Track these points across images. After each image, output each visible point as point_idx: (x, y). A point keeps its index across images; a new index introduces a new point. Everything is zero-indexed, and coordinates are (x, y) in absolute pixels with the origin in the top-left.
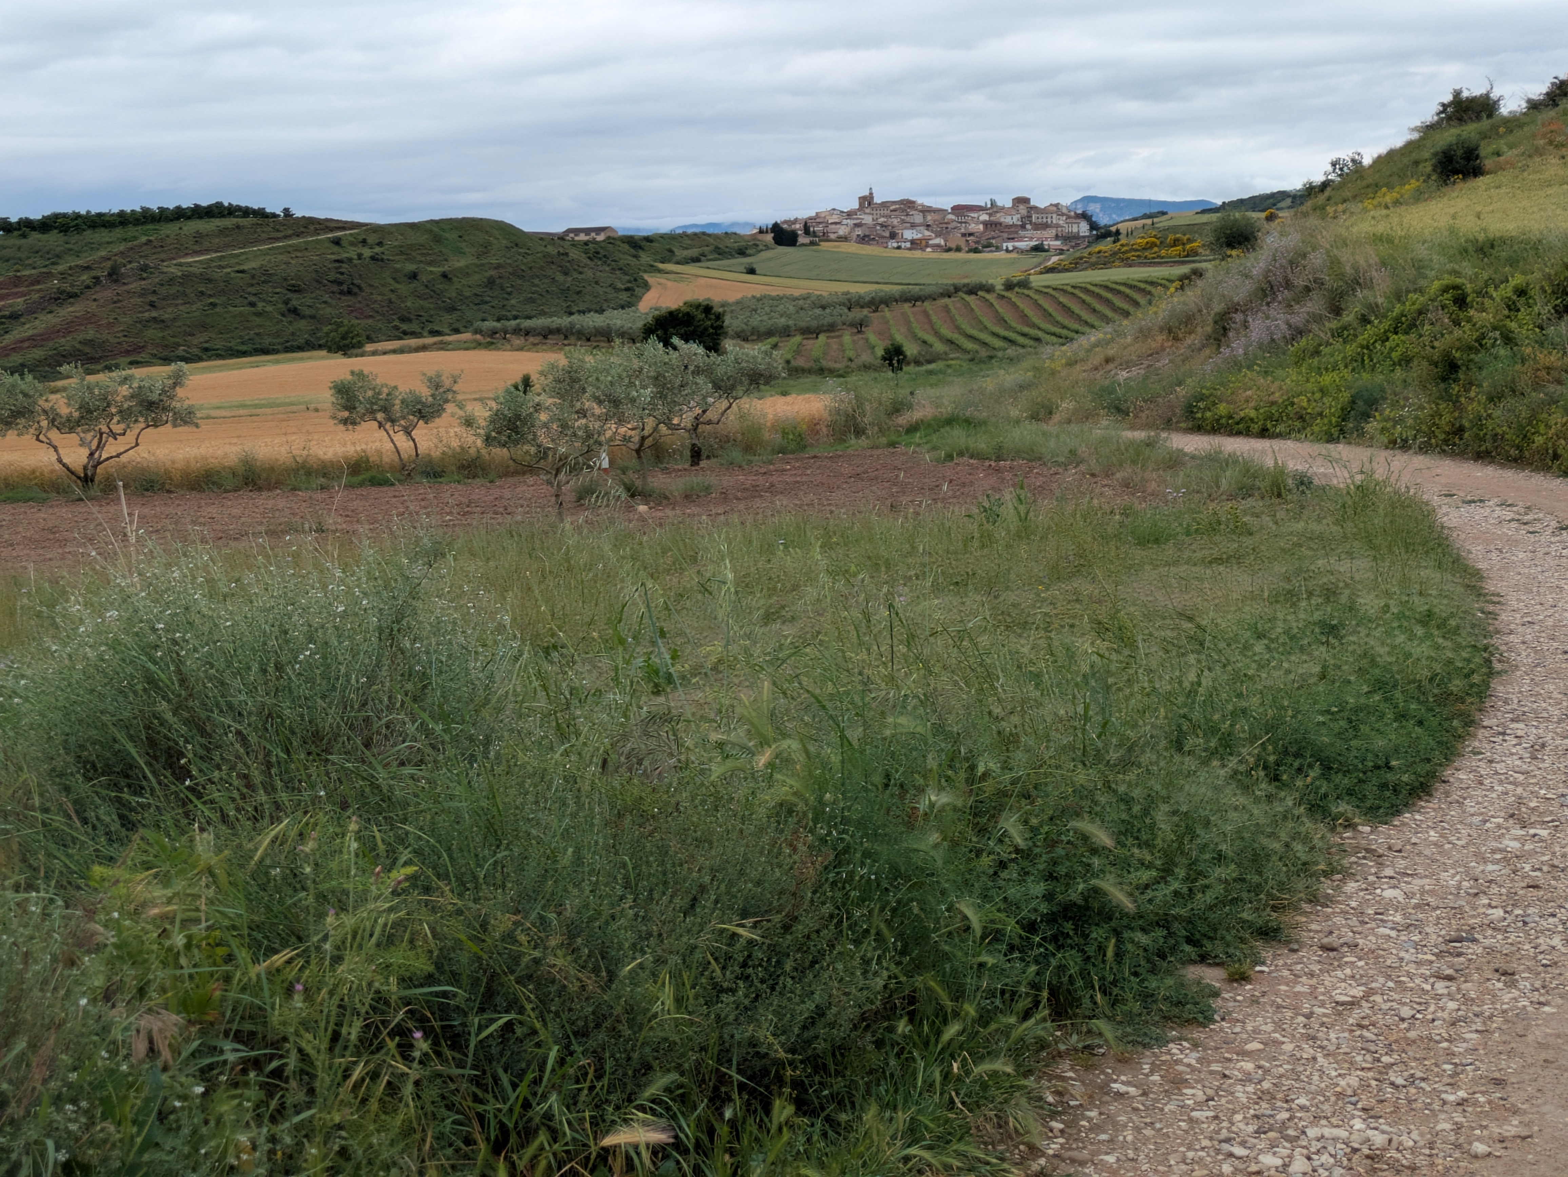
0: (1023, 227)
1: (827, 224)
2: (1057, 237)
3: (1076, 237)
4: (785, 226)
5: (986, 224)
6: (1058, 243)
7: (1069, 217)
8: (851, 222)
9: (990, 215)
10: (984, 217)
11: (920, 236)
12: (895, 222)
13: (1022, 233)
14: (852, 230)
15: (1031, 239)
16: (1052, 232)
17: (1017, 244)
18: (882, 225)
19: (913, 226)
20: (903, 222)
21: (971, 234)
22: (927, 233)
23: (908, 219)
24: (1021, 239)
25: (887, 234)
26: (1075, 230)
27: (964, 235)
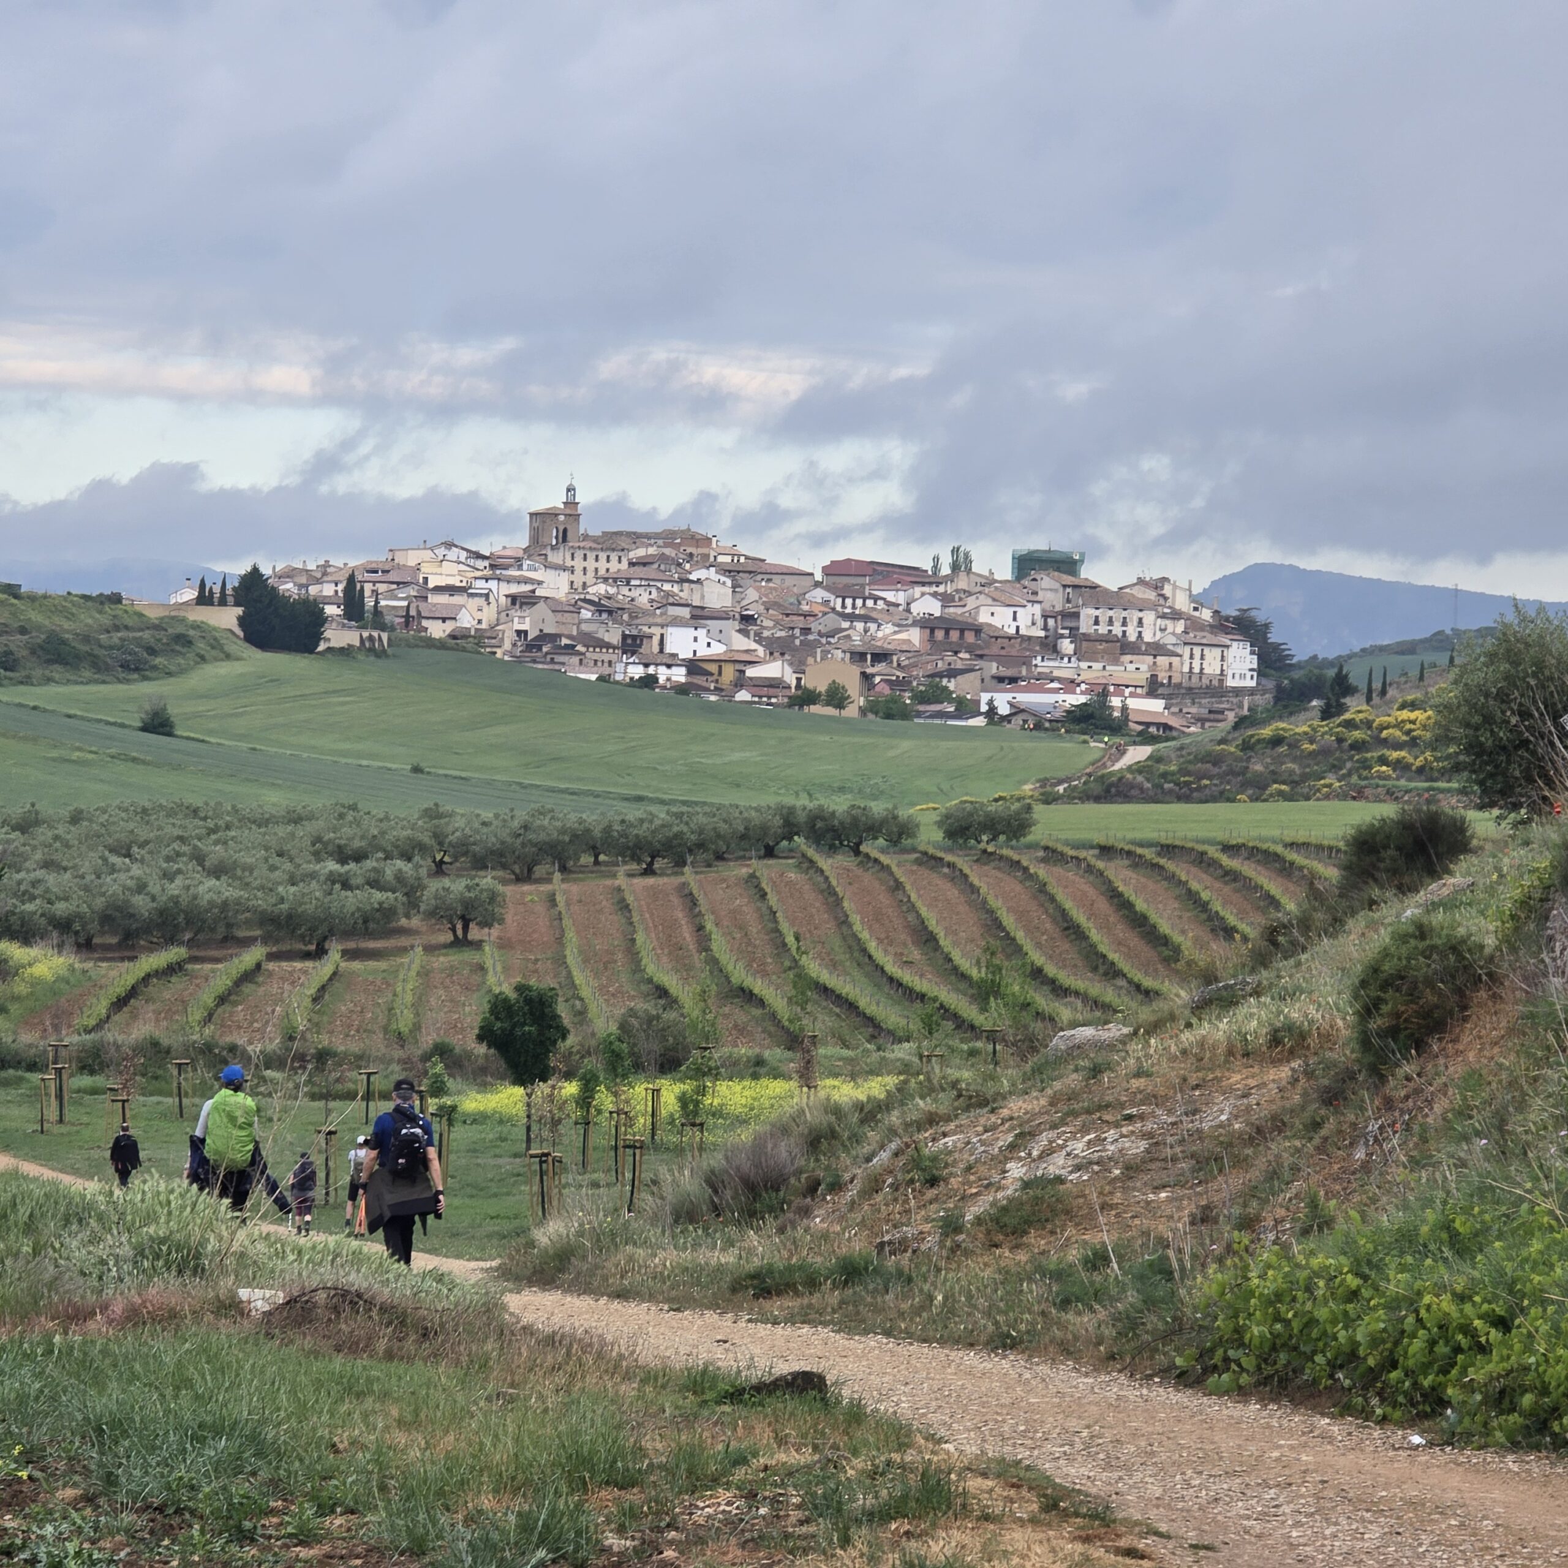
0: (1049, 646)
1: (424, 592)
2: (1153, 688)
3: (1217, 690)
4: (288, 588)
5: (928, 624)
6: (1156, 706)
7: (1194, 625)
8: (501, 591)
9: (946, 600)
10: (928, 606)
11: (718, 649)
12: (643, 598)
13: (1042, 664)
14: (504, 613)
15: (1070, 685)
16: (1136, 669)
17: (1025, 698)
18: (600, 607)
19: (700, 616)
20: (667, 601)
21: (881, 657)
22: (741, 643)
23: (684, 593)
24: (1039, 683)
25: (613, 636)
26: (1212, 666)
27: (858, 657)
